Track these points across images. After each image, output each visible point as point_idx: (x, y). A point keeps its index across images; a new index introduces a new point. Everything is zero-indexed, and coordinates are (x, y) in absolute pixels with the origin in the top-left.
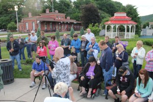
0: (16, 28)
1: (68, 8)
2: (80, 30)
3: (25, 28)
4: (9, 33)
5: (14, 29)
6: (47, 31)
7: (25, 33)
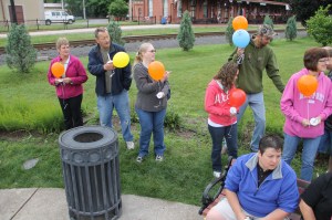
0: (126, 11)
2: (285, 22)
3: (146, 11)
4: (111, 23)
5: (121, 14)
6: (195, 22)
7: (145, 23)
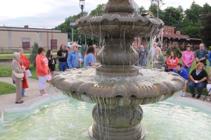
1: (177, 19)
